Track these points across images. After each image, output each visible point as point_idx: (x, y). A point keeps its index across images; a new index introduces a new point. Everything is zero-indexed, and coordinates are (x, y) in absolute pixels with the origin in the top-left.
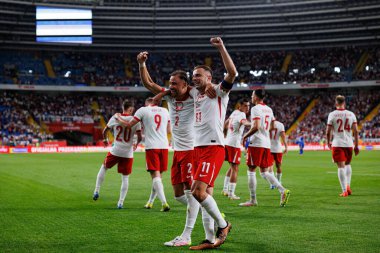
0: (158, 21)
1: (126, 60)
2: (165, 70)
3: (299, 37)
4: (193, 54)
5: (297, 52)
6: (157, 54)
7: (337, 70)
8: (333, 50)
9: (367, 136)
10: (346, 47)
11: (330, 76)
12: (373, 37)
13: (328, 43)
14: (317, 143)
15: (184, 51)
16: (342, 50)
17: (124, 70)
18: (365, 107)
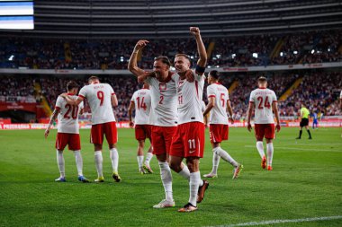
0: (95, 10)
1: (66, 46)
2: (101, 54)
3: (221, 26)
4: (126, 40)
5: (219, 39)
6: (95, 40)
7: (255, 55)
8: (252, 38)
9: (282, 114)
10: (262, 35)
11: (249, 61)
12: (286, 27)
13: (247, 32)
14: (238, 121)
15: (119, 38)
16: (259, 37)
17: (64, 55)
18: (279, 88)
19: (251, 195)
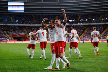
0: (43, 6)
1: (34, 17)
3: (83, 10)
4: (53, 15)
5: (82, 15)
6: (43, 15)
7: (94, 20)
8: (92, 14)
9: (102, 38)
10: (96, 13)
11: (91, 21)
12: (104, 11)
13: (91, 12)
15: (50, 14)
16: (95, 14)
17: (33, 20)
18: (102, 30)
19: (93, 64)
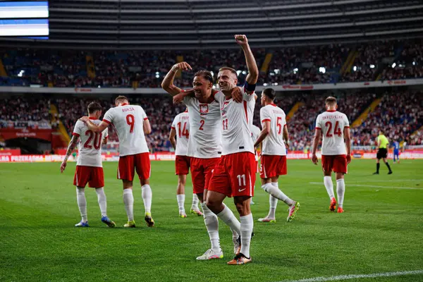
0: (124, 14)
1: (88, 58)
2: (131, 69)
3: (280, 34)
4: (163, 51)
5: (277, 50)
6: (123, 51)
7: (322, 70)
8: (318, 48)
9: (355, 143)
10: (331, 44)
11: (315, 77)
12: (361, 34)
14: (300, 151)
15: (153, 48)
16: (327, 47)
17: (86, 70)
18: (352, 111)
